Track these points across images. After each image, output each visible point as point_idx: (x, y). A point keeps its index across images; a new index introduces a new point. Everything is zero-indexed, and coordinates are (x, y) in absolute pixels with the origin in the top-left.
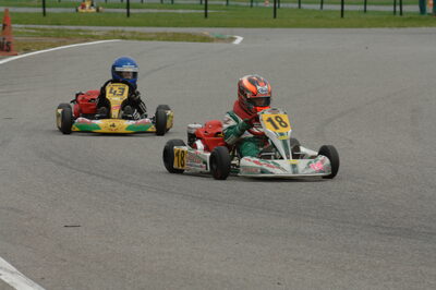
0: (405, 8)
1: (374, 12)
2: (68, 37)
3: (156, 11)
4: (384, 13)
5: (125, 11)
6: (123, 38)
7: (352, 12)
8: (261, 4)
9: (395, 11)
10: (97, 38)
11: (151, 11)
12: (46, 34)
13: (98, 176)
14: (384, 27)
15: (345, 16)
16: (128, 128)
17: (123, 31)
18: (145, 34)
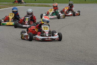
16: (13, 24)
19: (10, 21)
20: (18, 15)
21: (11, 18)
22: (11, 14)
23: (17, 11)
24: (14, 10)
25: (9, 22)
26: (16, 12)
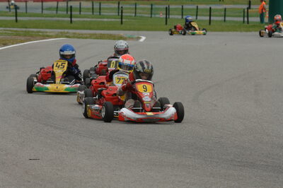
0: (250, 19)
1: (230, 21)
2: (32, 36)
3: (89, 19)
4: (237, 22)
5: (69, 19)
6: (67, 37)
7: (217, 21)
8: (157, 16)
9: (244, 21)
10: (51, 37)
11: (85, 19)
12: (18, 34)
13: (51, 126)
14: (237, 31)
15: (212, 23)
17: (67, 33)
18: (82, 34)
19: (58, 80)
20: (77, 67)
21: (59, 72)
22: (60, 63)
23: (73, 55)
24: (66, 53)
25: (55, 83)
26: (71, 58)
